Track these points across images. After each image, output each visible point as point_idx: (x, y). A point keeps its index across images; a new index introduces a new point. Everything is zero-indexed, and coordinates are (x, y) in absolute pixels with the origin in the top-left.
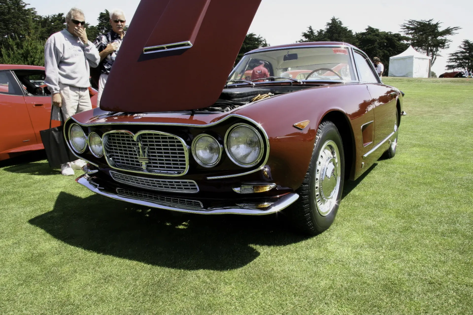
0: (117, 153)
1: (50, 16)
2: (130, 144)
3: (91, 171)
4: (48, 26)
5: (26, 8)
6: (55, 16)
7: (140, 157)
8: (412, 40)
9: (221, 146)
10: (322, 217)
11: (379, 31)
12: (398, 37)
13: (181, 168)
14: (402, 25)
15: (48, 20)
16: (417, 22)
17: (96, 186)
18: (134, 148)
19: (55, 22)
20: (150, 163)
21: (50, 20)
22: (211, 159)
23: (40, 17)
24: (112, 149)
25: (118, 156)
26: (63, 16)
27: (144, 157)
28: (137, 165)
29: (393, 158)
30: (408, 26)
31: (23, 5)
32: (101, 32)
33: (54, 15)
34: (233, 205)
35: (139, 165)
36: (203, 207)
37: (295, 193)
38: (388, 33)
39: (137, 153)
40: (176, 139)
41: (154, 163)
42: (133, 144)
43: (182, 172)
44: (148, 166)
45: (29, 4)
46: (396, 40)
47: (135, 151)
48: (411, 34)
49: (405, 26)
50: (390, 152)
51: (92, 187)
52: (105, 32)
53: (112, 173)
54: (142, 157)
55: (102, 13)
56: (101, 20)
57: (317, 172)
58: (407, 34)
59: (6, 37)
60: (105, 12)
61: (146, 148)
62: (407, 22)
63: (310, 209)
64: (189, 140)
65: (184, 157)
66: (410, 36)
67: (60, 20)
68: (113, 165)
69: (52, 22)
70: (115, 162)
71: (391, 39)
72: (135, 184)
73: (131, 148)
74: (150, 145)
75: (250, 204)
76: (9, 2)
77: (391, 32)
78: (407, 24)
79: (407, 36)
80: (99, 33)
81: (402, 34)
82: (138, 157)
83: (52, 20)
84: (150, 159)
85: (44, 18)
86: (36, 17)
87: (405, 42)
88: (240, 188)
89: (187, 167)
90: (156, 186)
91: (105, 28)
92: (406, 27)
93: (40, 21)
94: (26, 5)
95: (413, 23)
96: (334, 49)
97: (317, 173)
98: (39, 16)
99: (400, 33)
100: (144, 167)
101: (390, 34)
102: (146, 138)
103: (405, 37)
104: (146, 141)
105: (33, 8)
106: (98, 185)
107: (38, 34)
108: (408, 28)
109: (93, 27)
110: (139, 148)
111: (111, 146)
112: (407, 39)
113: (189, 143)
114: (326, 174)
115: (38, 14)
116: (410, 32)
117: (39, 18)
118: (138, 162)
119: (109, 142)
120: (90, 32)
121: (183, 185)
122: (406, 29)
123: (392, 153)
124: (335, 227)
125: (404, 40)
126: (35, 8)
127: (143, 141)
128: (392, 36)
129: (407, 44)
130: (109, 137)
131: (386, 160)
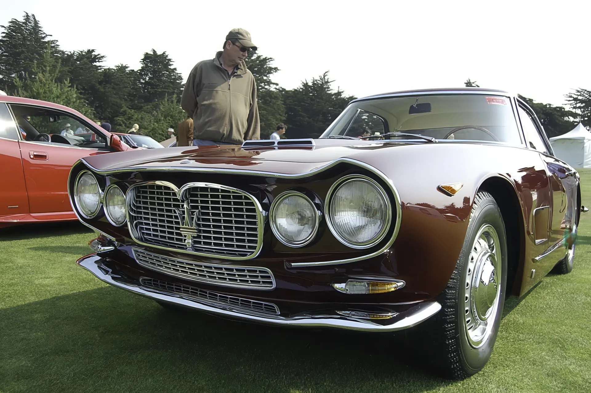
0: (148, 219)
1: (76, 52)
2: (169, 205)
3: (102, 248)
4: (72, 66)
5: (46, 40)
6: (82, 53)
7: (184, 226)
8: (582, 116)
9: (318, 213)
10: (473, 350)
11: (534, 102)
12: (560, 111)
13: (250, 247)
14: (567, 95)
15: (73, 57)
16: (588, 92)
17: (107, 272)
18: (175, 212)
19: (82, 61)
20: (199, 237)
21: (75, 57)
22: (299, 232)
23: (63, 52)
24: (140, 213)
25: (148, 224)
26: (93, 53)
27: (190, 227)
28: (177, 239)
29: (570, 274)
30: (575, 96)
31: (43, 36)
32: (143, 80)
33: (81, 51)
34: (330, 312)
35: (181, 240)
36: (279, 313)
37: (435, 301)
38: (546, 105)
39: (180, 220)
40: (246, 198)
41: (205, 237)
42: (175, 206)
43: (249, 254)
44: (195, 242)
45: (51, 36)
46: (558, 115)
47: (176, 217)
48: (580, 108)
49: (571, 97)
50: (565, 263)
51: (100, 274)
52: (149, 80)
53: (136, 251)
54: (187, 227)
55: (147, 53)
56: (144, 63)
57: (468, 273)
58: (574, 108)
59: (13, 76)
60: (152, 53)
61: (195, 212)
62: (575, 92)
63: (457, 333)
64: (266, 201)
65: (255, 229)
66: (579, 111)
67: (88, 58)
68: (138, 239)
69: (77, 60)
70: (143, 233)
71: (551, 113)
72: (171, 272)
73: (170, 211)
74: (203, 208)
75: (360, 313)
76: (25, 31)
77: (550, 105)
78: (574, 94)
79: (574, 111)
80: (140, 80)
81: (567, 108)
82: (181, 226)
83: (78, 58)
84: (200, 231)
85: (67, 54)
86: (58, 52)
87: (571, 119)
88: (345, 284)
89: (260, 246)
90: (205, 276)
91: (149, 74)
92: (572, 99)
93: (61, 57)
94: (47, 35)
95: (582, 93)
96: (487, 97)
97: (469, 275)
98: (60, 51)
99: (564, 106)
100: (189, 241)
101: (550, 107)
102: (196, 196)
103: (572, 112)
104: (196, 202)
105: (55, 40)
106: (110, 270)
107: (57, 74)
108: (575, 99)
109: (133, 71)
110: (184, 212)
111: (140, 208)
112: (575, 115)
113: (266, 207)
114: (481, 278)
115: (61, 48)
116: (578, 105)
117: (60, 54)
118: (180, 235)
119: (136, 202)
120: (128, 77)
121: (249, 276)
122: (573, 102)
123: (568, 267)
124: (492, 369)
125: (570, 117)
126: (57, 41)
127: (192, 201)
128: (552, 110)
129: (573, 121)
130: (138, 193)
131: (559, 276)
